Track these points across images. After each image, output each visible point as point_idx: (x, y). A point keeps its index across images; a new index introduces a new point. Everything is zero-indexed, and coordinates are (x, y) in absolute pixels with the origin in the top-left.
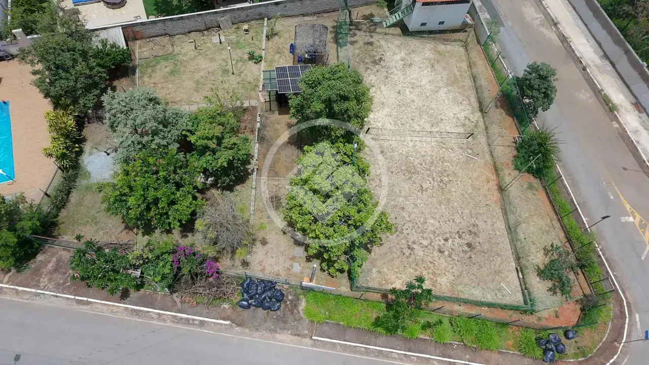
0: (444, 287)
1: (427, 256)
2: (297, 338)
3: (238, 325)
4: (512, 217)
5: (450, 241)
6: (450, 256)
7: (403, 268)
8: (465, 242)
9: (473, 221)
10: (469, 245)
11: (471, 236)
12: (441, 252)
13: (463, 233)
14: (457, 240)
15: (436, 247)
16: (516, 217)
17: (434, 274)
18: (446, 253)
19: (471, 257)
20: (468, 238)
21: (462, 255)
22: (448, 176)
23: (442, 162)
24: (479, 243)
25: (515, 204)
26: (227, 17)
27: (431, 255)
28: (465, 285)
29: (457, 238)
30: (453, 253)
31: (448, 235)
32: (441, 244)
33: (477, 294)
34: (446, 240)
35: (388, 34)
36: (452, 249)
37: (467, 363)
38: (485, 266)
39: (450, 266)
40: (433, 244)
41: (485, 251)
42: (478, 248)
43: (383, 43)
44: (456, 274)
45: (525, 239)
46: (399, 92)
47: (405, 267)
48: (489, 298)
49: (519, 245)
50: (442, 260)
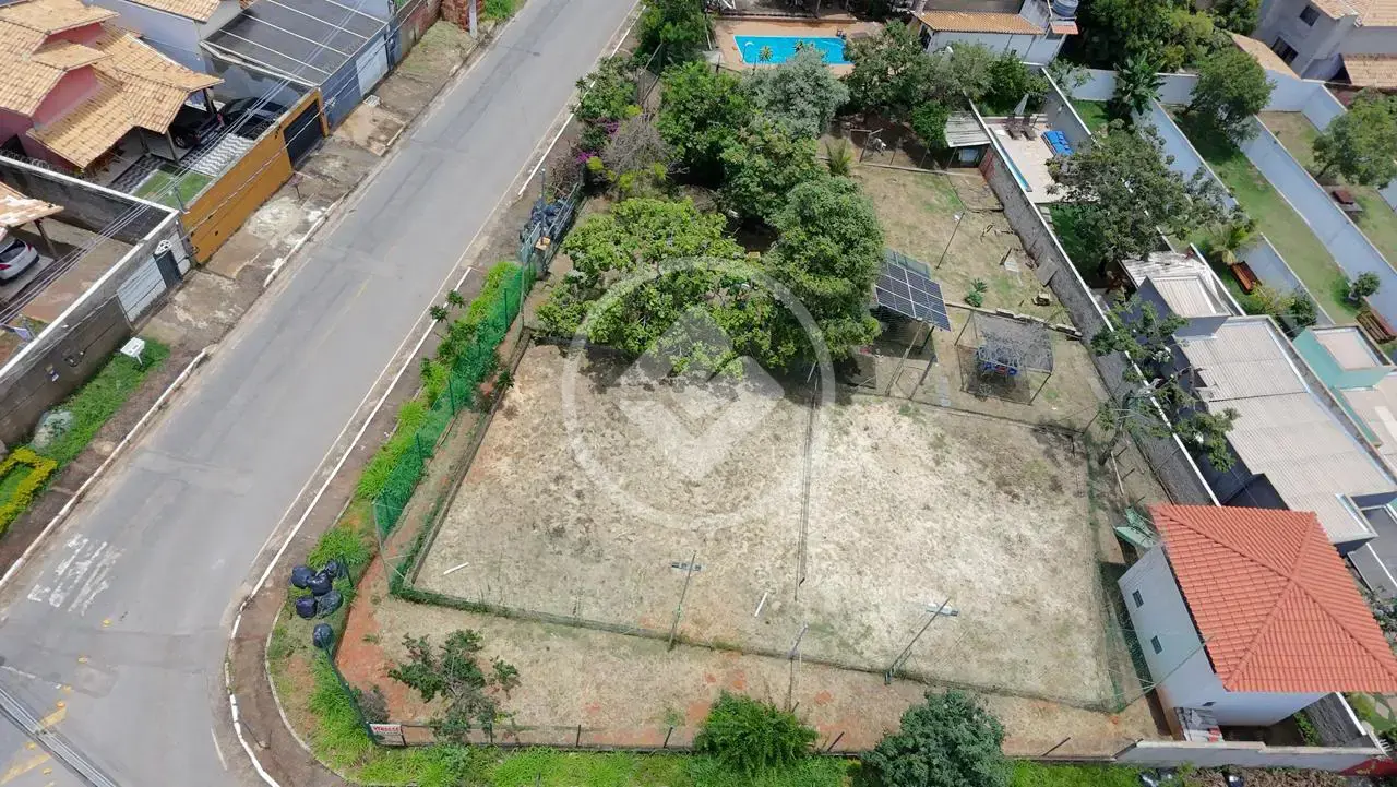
0: (492, 464)
1: (556, 454)
2: (477, 254)
3: (513, 205)
4: (601, 639)
5: (575, 501)
6: (546, 491)
7: (544, 411)
8: (568, 527)
9: (609, 557)
10: (559, 532)
11: (577, 540)
12: (558, 479)
13: (587, 529)
14: (574, 514)
15: (570, 473)
16: (602, 649)
17: (520, 455)
18: (553, 487)
19: (534, 528)
20: (576, 535)
21: (544, 513)
22: (717, 540)
23: (750, 539)
24: (560, 553)
25: (634, 661)
26: (1055, 266)
27: (555, 461)
28: (485, 501)
29: (579, 515)
30: (551, 499)
31: (587, 501)
32: (573, 483)
33: (464, 511)
34: (579, 495)
35: (1096, 531)
36: (557, 499)
37: (353, 445)
38: (510, 548)
39: (526, 486)
40: (576, 469)
41: (541, 559)
42: (551, 547)
43: (1065, 512)
44: (511, 492)
45: (548, 649)
46: (927, 508)
47: (545, 414)
48: (448, 532)
49: (537, 630)
50: (541, 476)
